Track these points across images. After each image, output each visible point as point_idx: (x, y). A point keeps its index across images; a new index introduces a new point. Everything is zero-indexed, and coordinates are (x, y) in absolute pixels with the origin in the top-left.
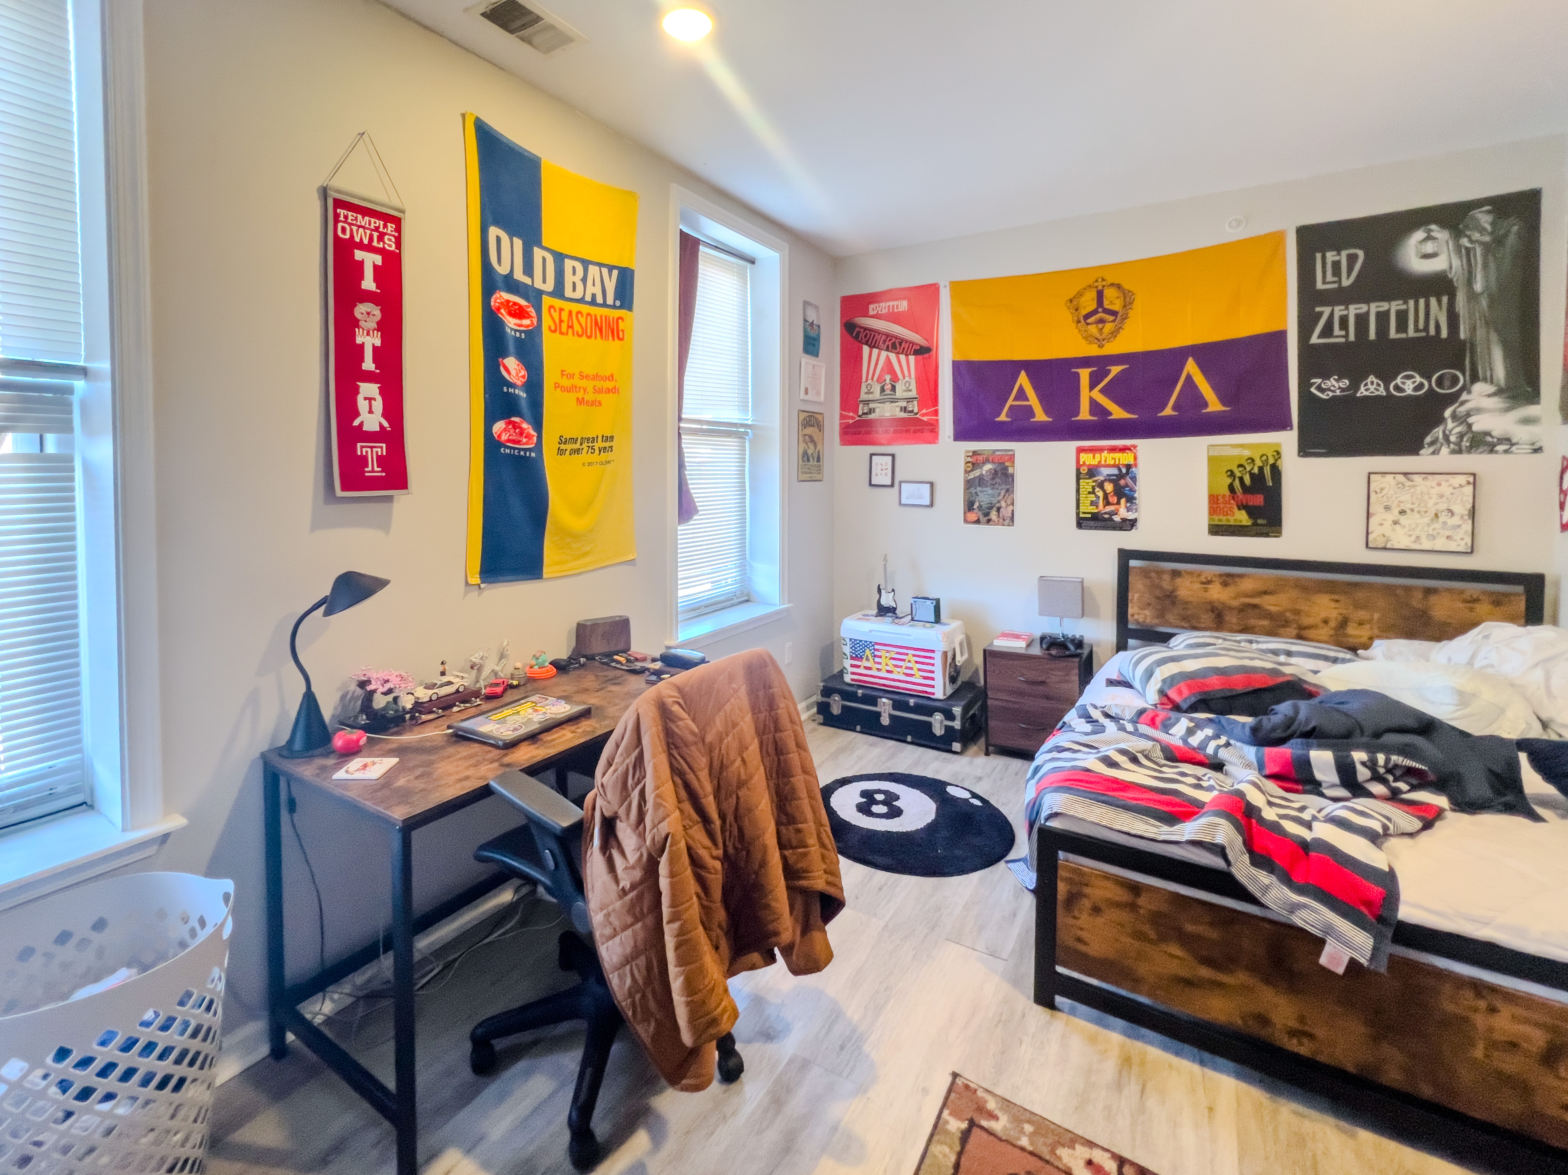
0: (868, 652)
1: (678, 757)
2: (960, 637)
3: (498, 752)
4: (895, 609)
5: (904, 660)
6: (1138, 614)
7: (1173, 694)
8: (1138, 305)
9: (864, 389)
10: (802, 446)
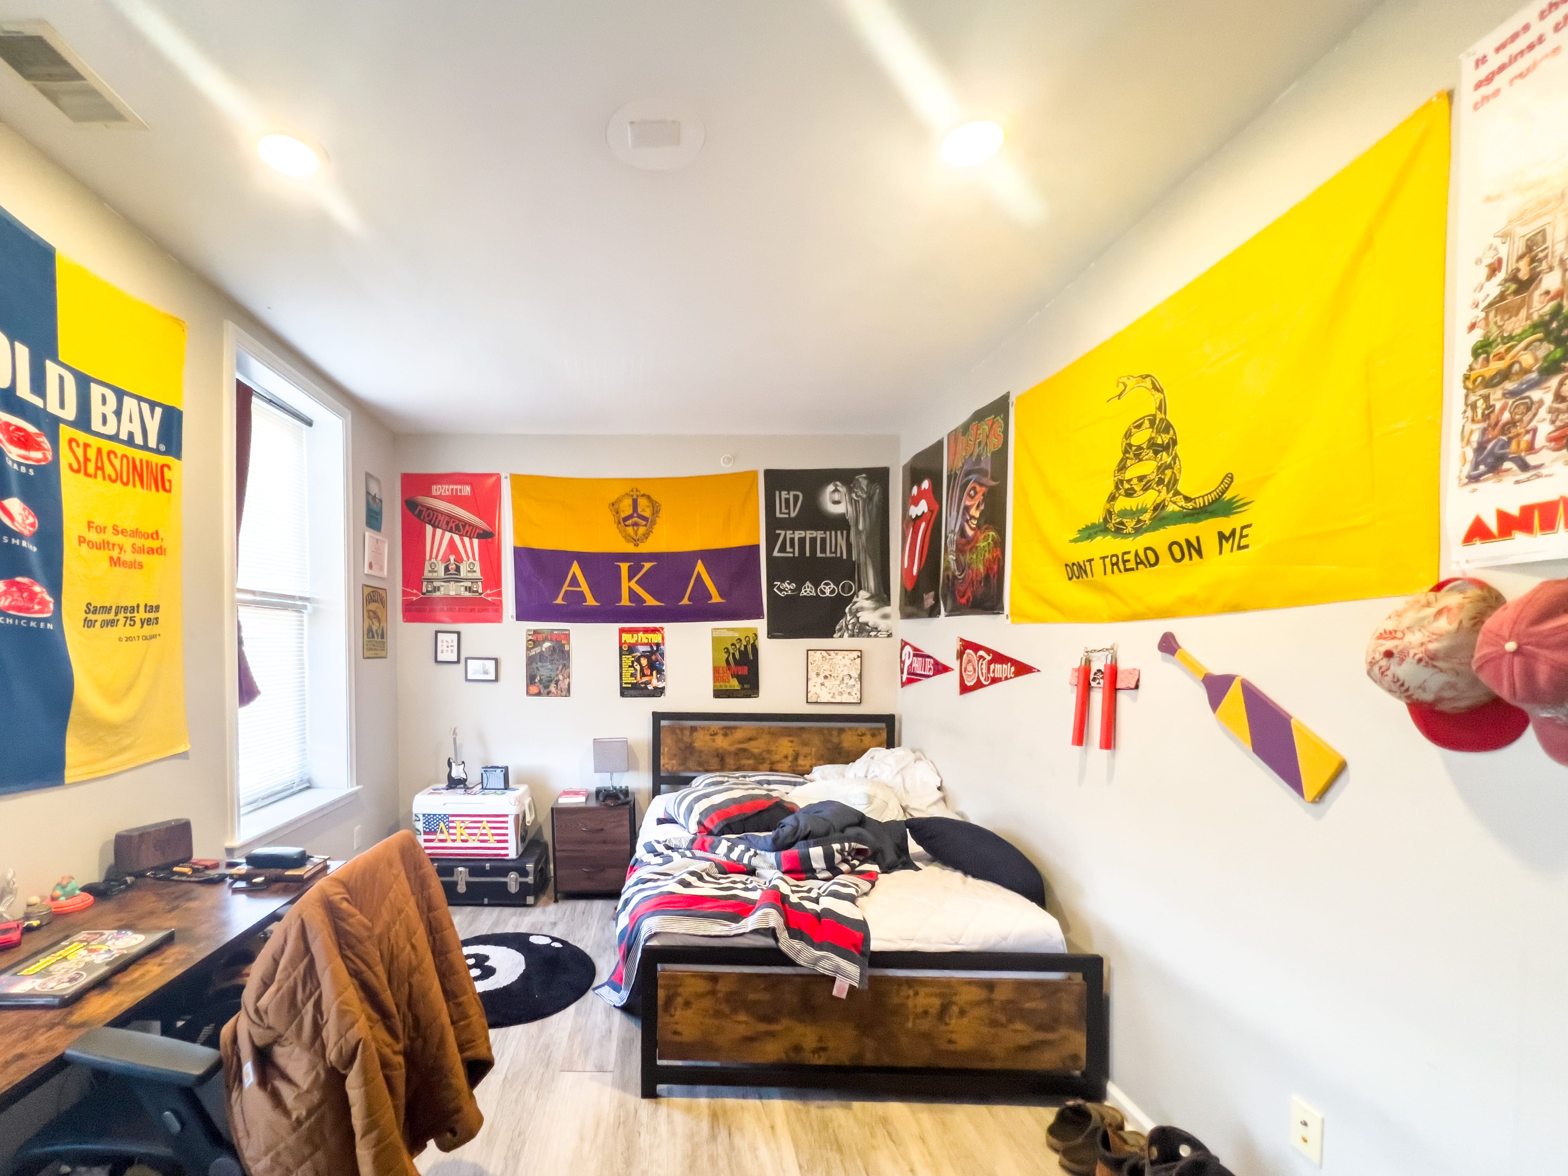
0: (442, 825)
1: (353, 957)
2: (527, 800)
3: (58, 1012)
4: (465, 780)
5: (478, 828)
6: (668, 764)
7: (707, 823)
8: (663, 514)
9: (427, 567)
10: (367, 621)
